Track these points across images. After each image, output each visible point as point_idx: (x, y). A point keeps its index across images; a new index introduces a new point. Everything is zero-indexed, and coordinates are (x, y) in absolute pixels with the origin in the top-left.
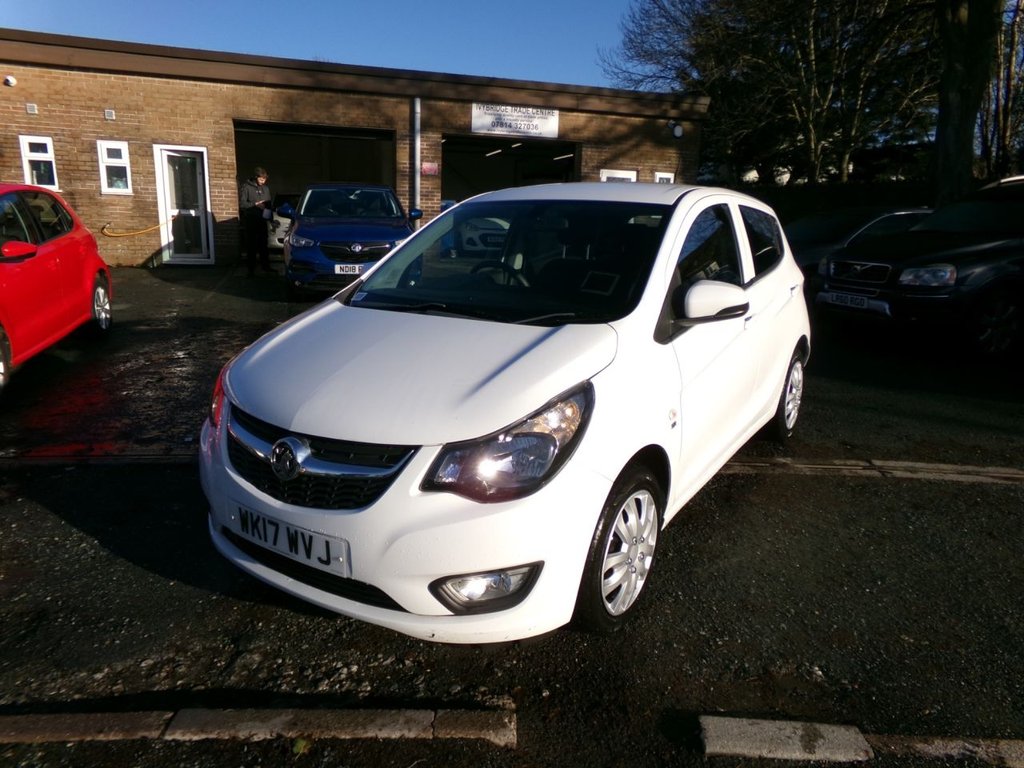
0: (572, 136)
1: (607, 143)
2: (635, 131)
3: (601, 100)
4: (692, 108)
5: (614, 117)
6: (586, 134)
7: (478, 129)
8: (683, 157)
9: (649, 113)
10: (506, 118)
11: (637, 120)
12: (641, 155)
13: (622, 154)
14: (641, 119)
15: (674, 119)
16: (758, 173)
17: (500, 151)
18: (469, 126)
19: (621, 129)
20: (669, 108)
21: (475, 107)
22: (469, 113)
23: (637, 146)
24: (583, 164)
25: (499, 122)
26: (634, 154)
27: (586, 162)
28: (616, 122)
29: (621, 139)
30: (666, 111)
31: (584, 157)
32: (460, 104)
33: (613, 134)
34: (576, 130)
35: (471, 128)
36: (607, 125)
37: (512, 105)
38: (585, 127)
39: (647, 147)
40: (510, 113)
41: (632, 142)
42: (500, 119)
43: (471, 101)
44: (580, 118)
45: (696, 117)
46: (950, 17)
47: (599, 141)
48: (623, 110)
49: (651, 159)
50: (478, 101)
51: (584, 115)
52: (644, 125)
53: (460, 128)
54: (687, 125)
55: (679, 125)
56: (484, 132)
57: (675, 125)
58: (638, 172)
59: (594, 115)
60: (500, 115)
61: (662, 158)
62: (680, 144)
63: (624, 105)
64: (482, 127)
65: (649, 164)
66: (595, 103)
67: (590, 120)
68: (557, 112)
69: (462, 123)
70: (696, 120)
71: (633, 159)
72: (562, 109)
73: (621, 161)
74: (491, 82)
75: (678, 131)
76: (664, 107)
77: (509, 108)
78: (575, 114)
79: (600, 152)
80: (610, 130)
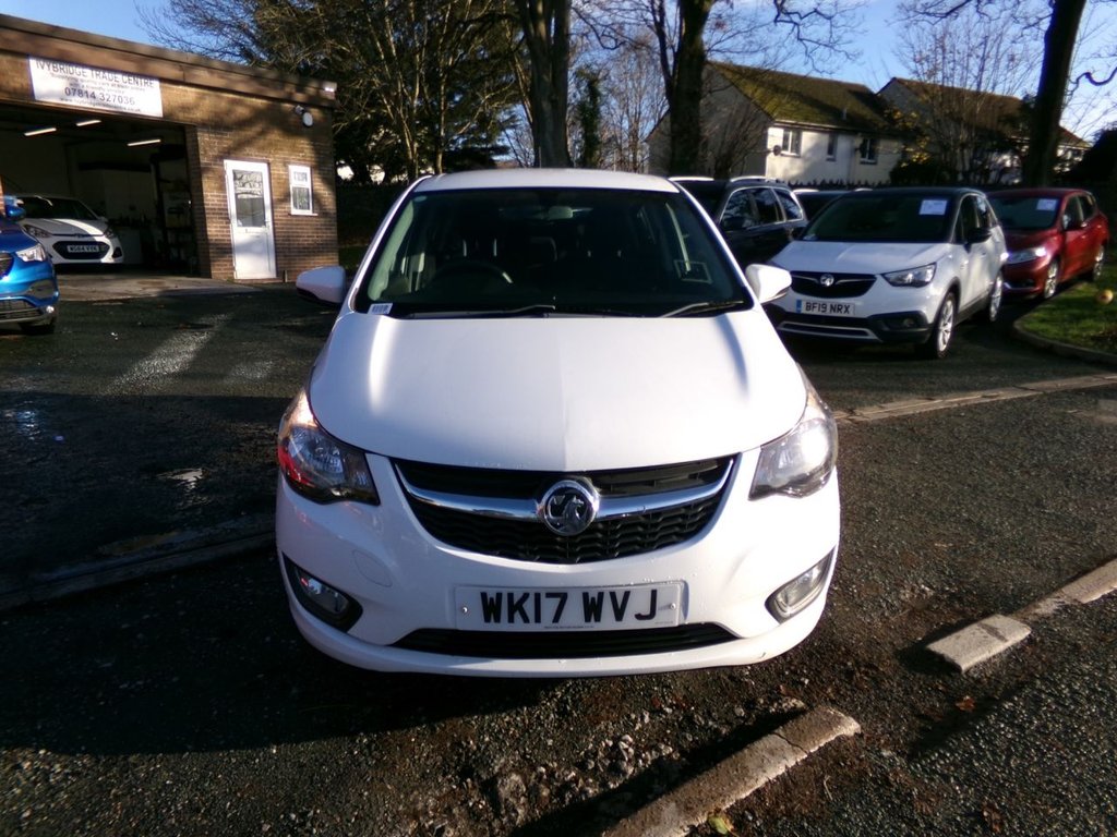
0: (182, 117)
1: (228, 128)
2: (258, 115)
3: (212, 73)
4: (318, 94)
5: (231, 96)
6: (198, 115)
7: (44, 96)
8: (317, 150)
9: (272, 94)
10: (85, 84)
11: (259, 102)
12: (270, 144)
13: (248, 142)
14: (264, 101)
15: (301, 104)
16: (353, 169)
17: (53, 129)
18: (29, 92)
19: (242, 112)
20: (293, 91)
21: (33, 63)
22: (26, 70)
23: (262, 133)
24: (201, 152)
25: (75, 89)
26: (261, 142)
27: (205, 151)
28: (234, 102)
29: (242, 124)
30: (291, 94)
31: (201, 144)
32: (9, 58)
33: (233, 117)
34: (185, 108)
35: (33, 94)
36: (223, 105)
37: (93, 67)
38: (196, 106)
39: (275, 136)
40: (89, 78)
41: (257, 128)
42: (77, 85)
43: (27, 55)
44: (188, 95)
45: (325, 104)
46: (532, 31)
47: (217, 125)
48: (241, 88)
49: (281, 150)
50: (39, 57)
51: (193, 90)
52: (269, 108)
53: (14, 92)
54: (315, 112)
55: (310, 112)
56: (54, 101)
57: (304, 112)
58: (269, 164)
59: (206, 92)
60: (76, 80)
61: (294, 149)
62: (313, 133)
63: (242, 81)
64: (51, 94)
65: (281, 155)
66: (203, 76)
67: (202, 97)
68: (156, 84)
69: (18, 85)
70: (325, 107)
71: (262, 149)
72: (162, 80)
73: (248, 150)
74: (54, 32)
75: (308, 119)
76: (288, 89)
77: (88, 72)
78: (181, 87)
79: (221, 139)
80: (228, 112)
